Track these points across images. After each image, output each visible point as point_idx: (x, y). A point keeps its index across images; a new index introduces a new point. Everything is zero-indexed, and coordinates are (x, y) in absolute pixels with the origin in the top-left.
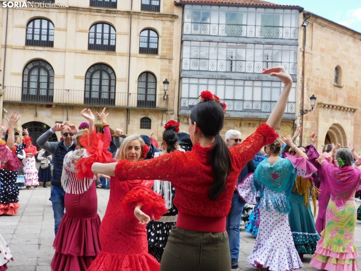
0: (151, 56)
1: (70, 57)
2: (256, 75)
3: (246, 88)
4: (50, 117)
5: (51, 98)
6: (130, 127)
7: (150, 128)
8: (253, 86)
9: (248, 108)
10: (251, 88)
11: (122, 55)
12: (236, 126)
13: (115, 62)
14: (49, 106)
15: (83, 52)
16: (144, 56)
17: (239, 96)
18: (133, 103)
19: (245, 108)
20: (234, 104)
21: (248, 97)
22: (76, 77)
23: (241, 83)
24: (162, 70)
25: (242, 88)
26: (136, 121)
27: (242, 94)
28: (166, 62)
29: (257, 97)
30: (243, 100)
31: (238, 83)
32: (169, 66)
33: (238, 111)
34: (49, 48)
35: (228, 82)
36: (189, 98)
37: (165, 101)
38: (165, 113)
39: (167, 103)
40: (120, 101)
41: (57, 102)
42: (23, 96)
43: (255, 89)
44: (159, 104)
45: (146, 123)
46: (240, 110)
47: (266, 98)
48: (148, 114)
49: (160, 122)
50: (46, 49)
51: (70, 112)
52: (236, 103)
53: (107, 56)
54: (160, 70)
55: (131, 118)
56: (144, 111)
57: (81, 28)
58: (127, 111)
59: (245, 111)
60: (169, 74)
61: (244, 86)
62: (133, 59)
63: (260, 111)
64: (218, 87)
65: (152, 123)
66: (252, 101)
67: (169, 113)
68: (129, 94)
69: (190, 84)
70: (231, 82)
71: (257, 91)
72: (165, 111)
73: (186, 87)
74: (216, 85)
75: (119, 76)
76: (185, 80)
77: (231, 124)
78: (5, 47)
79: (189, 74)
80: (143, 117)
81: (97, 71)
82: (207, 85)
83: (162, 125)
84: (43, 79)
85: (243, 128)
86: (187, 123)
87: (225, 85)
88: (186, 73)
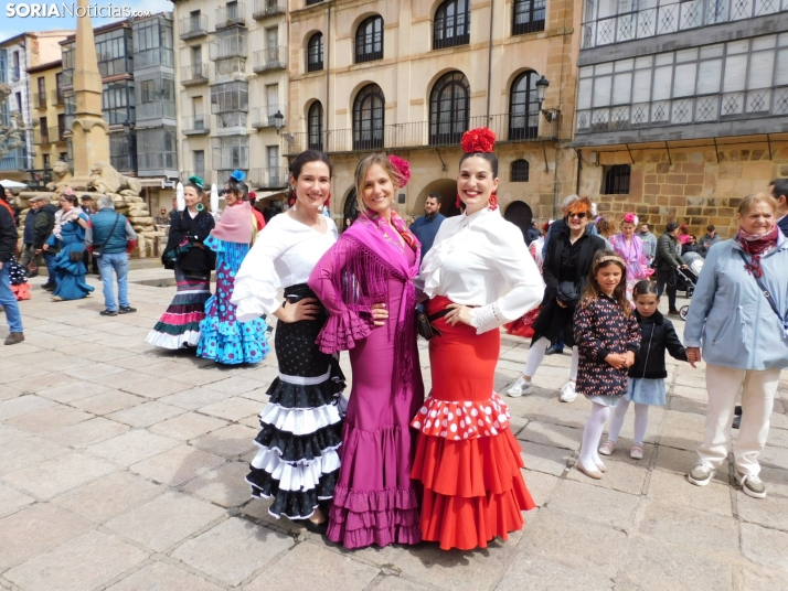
0: (530, 36)
2: (758, 22)
3: (729, 61)
5: (381, 142)
7: (526, 179)
8: (750, 52)
9: (731, 112)
10: (743, 60)
12: (710, 160)
13: (468, 63)
15: (421, 58)
16: (518, 38)
17: (709, 84)
18: (499, 130)
19: (724, 113)
20: (694, 108)
21: (735, 84)
22: (415, 103)
23: (718, 50)
24: (550, 61)
25: (718, 63)
26: (505, 166)
27: (718, 78)
28: (558, 41)
30: (720, 95)
31: (706, 52)
32: (563, 50)
33: (706, 122)
34: (377, 63)
35: (682, 56)
36: (593, 109)
37: (552, 123)
38: (554, 147)
39: (558, 127)
41: (391, 146)
42: (356, 144)
43: (758, 58)
44: (544, 129)
45: (520, 171)
46: (709, 119)
48: (523, 153)
49: (543, 166)
50: (374, 63)
52: (700, 104)
53: (456, 56)
54: (545, 61)
56: (514, 147)
57: (418, 15)
59: (722, 119)
60: (562, 67)
61: (724, 57)
63: (766, 115)
64: (659, 72)
65: (530, 170)
67: (562, 146)
68: (489, 118)
69: (594, 78)
70: (691, 55)
72: (554, 142)
73: (585, 85)
74: (654, 68)
75: (473, 89)
76: (586, 72)
77: (695, 158)
78: (328, 73)
79: (592, 57)
80: (514, 159)
81: (447, 86)
82: (633, 72)
83: (547, 170)
84: (378, 114)
85: (728, 165)
86: (597, 164)
87: (675, 64)
88: (587, 55)
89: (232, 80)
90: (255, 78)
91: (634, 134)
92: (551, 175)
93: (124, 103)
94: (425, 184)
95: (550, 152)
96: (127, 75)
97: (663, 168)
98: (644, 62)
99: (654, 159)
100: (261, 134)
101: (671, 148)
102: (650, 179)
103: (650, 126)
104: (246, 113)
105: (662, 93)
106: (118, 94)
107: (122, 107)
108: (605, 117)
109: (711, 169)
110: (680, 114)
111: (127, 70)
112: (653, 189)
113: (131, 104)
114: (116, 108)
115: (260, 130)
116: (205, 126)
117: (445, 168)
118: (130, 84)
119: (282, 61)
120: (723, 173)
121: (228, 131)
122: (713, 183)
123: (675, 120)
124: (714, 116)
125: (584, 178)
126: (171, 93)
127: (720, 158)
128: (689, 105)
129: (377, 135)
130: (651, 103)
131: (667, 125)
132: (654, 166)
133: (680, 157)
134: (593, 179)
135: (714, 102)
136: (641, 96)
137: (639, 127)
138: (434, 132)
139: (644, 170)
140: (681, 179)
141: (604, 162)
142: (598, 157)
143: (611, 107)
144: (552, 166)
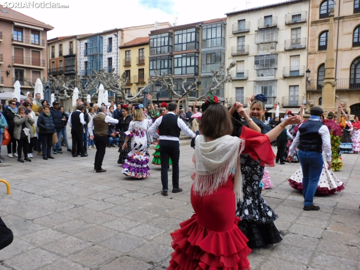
42: (351, 85)
78: (337, 50)
89: (269, 53)
90: (283, 52)
93: (193, 64)
96: (195, 50)
100: (286, 80)
104: (276, 69)
106: (189, 59)
107: (191, 66)
111: (195, 48)
113: (197, 64)
114: (186, 67)
115: (285, 78)
116: (245, 75)
118: (197, 55)
119: (303, 44)
121: (265, 78)
126: (222, 59)
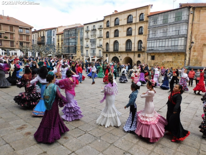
0: (141, 35)
1: (122, 39)
2: (169, 37)
4: (118, 55)
5: (118, 50)
6: (135, 57)
7: (140, 57)
8: (168, 41)
10: (167, 42)
11: (133, 36)
13: (132, 38)
14: (117, 52)
15: (125, 37)
16: (139, 35)
17: (164, 45)
18: (136, 50)
21: (167, 45)
22: (123, 44)
23: (164, 40)
24: (144, 39)
25: (165, 42)
26: (137, 55)
28: (145, 36)
29: (170, 45)
30: (165, 46)
35: (160, 41)
36: (149, 47)
39: (145, 49)
40: (133, 50)
42: (114, 50)
43: (169, 42)
44: (143, 50)
45: (139, 56)
47: (173, 45)
48: (140, 53)
49: (142, 55)
50: (117, 37)
51: (121, 54)
52: (163, 47)
53: (130, 37)
55: (135, 54)
56: (138, 52)
57: (124, 30)
58: (134, 52)
59: (165, 50)
61: (165, 41)
62: (136, 37)
63: (170, 50)
64: (157, 43)
66: (168, 46)
68: (135, 47)
69: (149, 43)
71: (170, 42)
72: (144, 52)
73: (148, 44)
74: (157, 42)
75: (132, 43)
76: (148, 42)
77: (163, 55)
78: (110, 38)
79: (149, 39)
80: (138, 54)
81: (129, 42)
82: (154, 42)
83: (143, 56)
84: (118, 46)
85: (167, 56)
86: (150, 55)
87: (159, 42)
88: (148, 39)
91: (154, 51)
92: (144, 57)
94: (125, 57)
95: (143, 53)
97: (159, 56)
98: (156, 41)
99: (158, 55)
100: (98, 48)
101: (160, 54)
102: (157, 58)
103: (156, 50)
105: (158, 46)
108: (150, 48)
109: (165, 57)
110: (160, 49)
111: (75, 36)
112: (158, 59)
117: (128, 55)
118: (76, 38)
119: (102, 36)
120: (166, 57)
122: (165, 59)
123: (159, 50)
124: (164, 50)
125: (148, 57)
126: (83, 40)
127: (166, 55)
128: (161, 47)
129: (117, 49)
130: (156, 47)
131: (158, 50)
132: (158, 56)
133: (161, 55)
134: (150, 57)
135: (164, 47)
136: (155, 46)
137: (155, 50)
138: (127, 49)
139: (156, 56)
140: (161, 58)
141: (151, 55)
142: (150, 54)
143: (151, 47)
144: (144, 55)
